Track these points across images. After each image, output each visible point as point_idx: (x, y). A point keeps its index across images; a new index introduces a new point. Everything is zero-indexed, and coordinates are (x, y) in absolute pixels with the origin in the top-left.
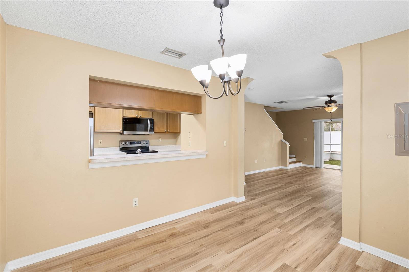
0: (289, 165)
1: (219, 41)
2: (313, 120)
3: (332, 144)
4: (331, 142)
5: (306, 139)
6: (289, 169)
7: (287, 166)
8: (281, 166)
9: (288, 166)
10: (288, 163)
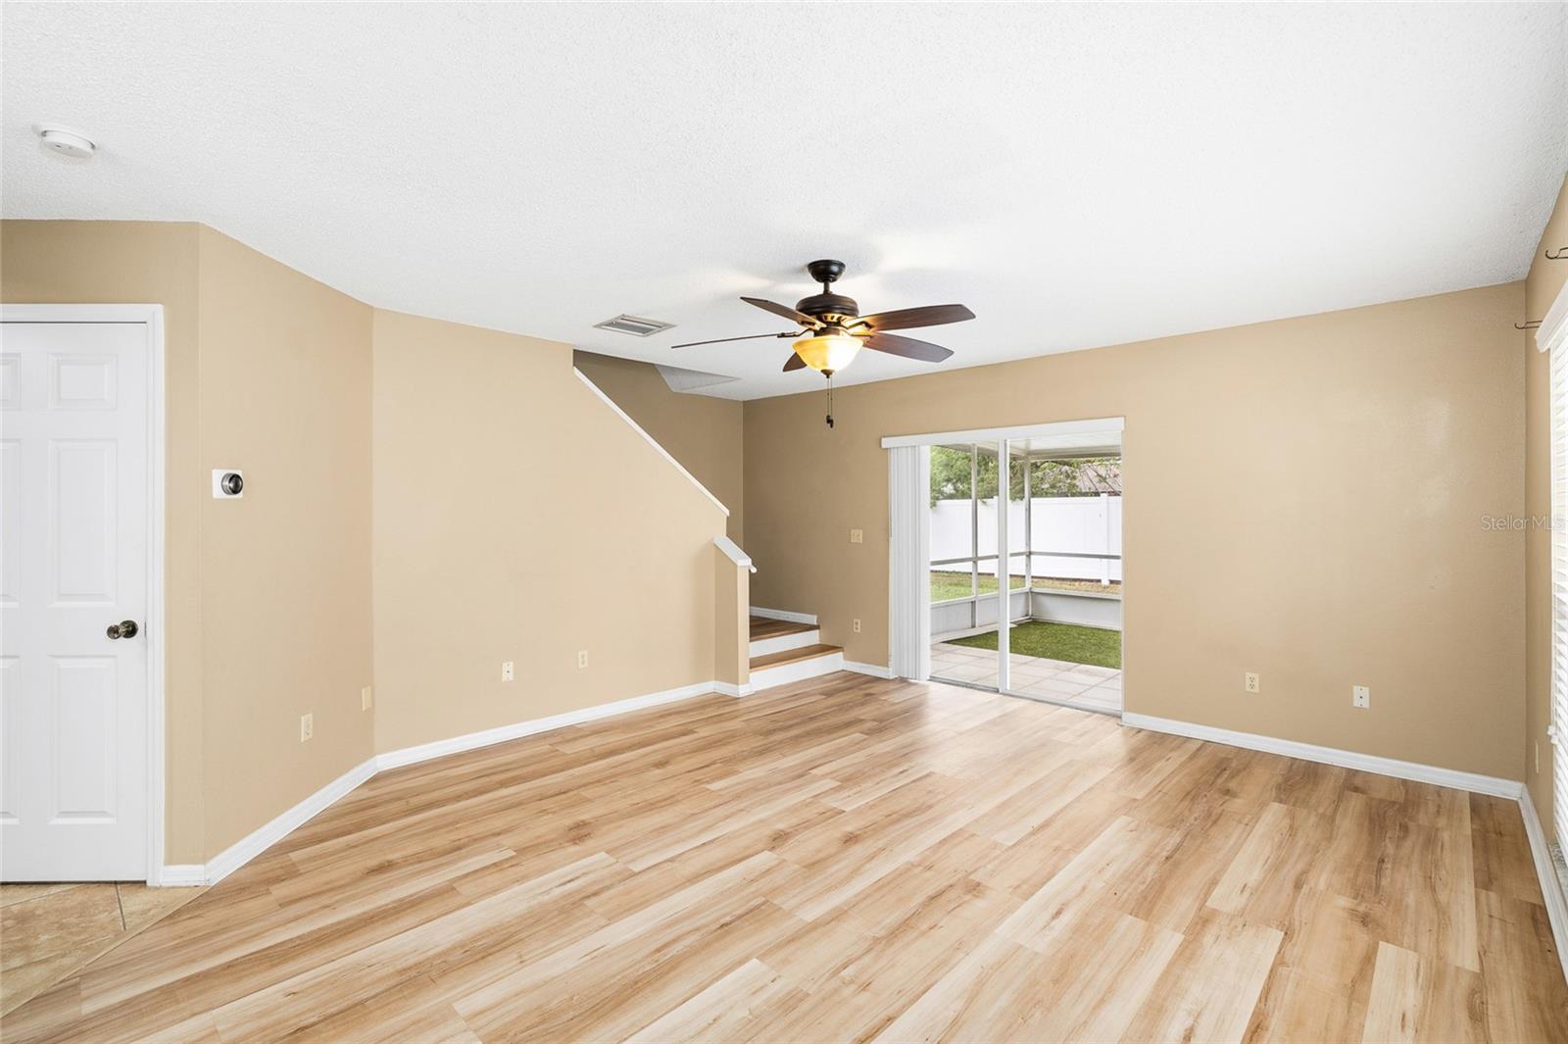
0: (751, 675)
2: (883, 440)
3: (1033, 550)
4: (1028, 543)
5: (857, 536)
6: (749, 697)
7: (736, 683)
8: (716, 679)
9: (747, 681)
10: (743, 664)
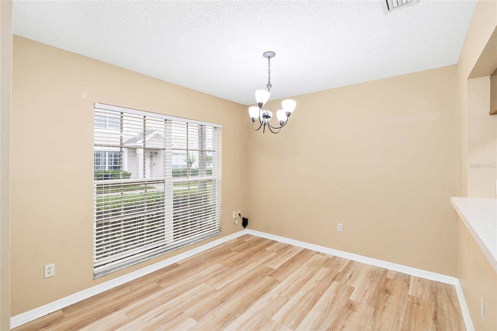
1: (267, 85)
